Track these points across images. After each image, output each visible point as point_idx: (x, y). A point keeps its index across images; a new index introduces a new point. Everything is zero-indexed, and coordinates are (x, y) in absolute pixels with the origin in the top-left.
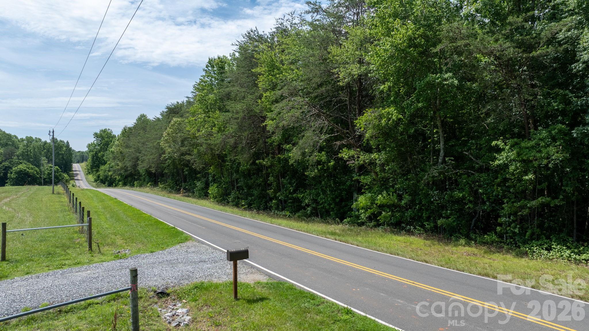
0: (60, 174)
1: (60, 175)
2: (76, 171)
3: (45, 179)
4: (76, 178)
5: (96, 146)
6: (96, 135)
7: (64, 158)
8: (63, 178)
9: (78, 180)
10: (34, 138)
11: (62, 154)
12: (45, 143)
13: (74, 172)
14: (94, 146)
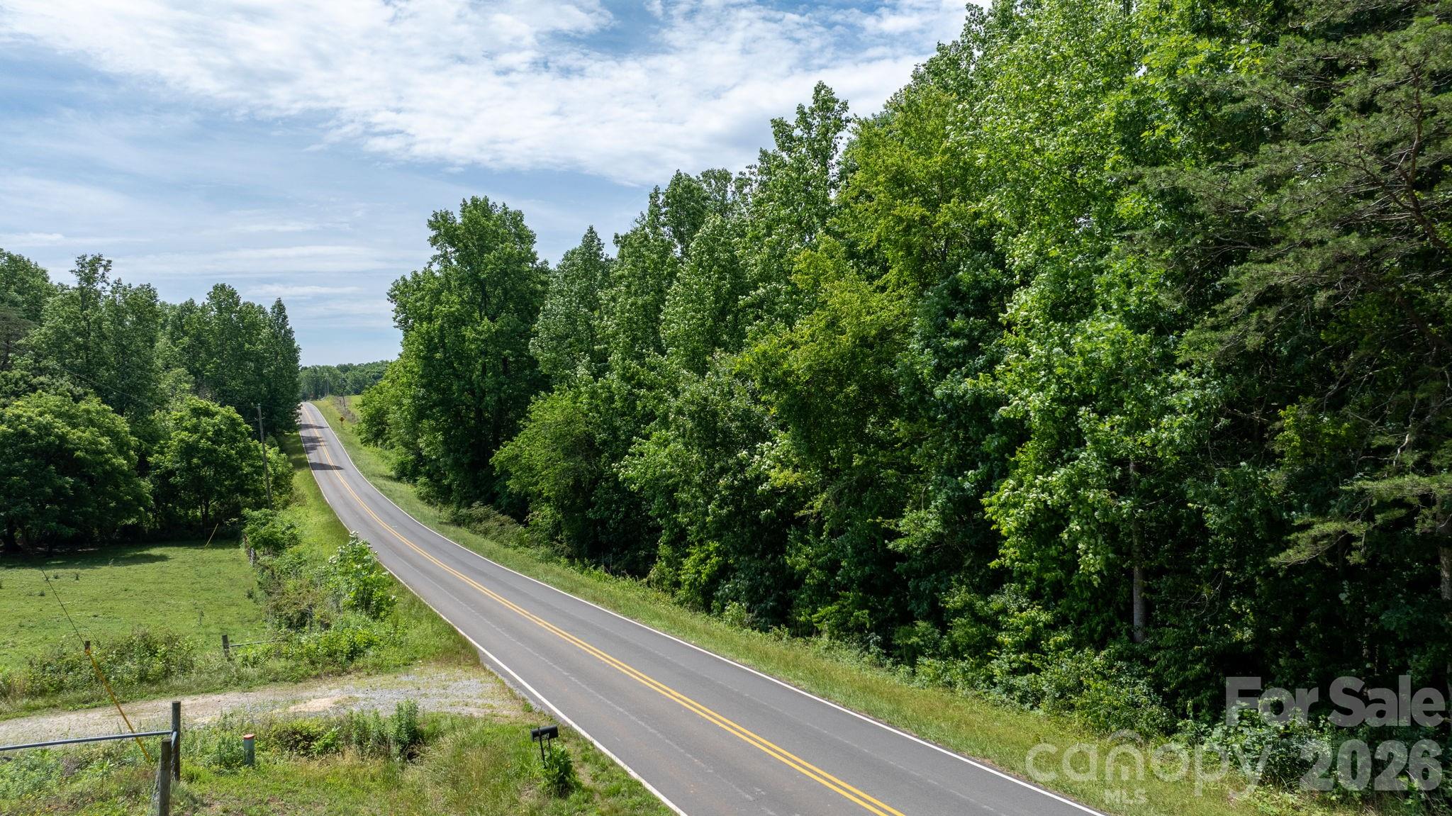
0: (248, 449)
1: (245, 454)
2: (307, 427)
3: (171, 473)
4: (312, 457)
6: (443, 229)
7: (261, 375)
8: (260, 470)
9: (322, 466)
11: (256, 356)
13: (304, 434)
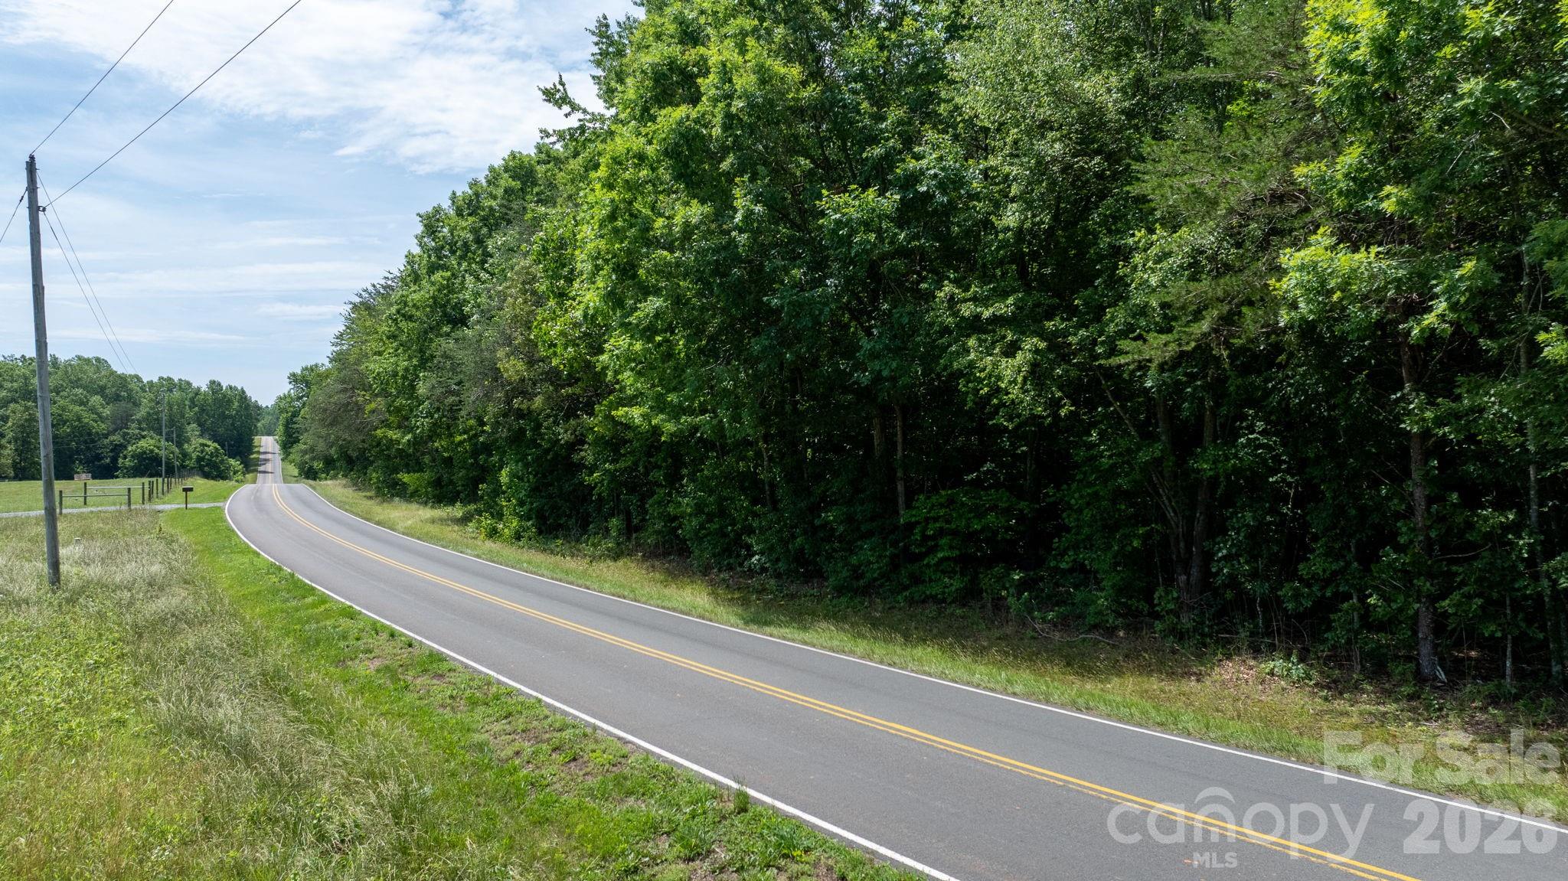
0: (223, 460)
1: (222, 462)
2: (261, 453)
4: (261, 468)
5: (292, 400)
7: (234, 426)
8: (227, 468)
9: (265, 472)
10: (176, 380)
11: (230, 417)
12: (197, 392)
13: (262, 457)
14: (289, 400)
